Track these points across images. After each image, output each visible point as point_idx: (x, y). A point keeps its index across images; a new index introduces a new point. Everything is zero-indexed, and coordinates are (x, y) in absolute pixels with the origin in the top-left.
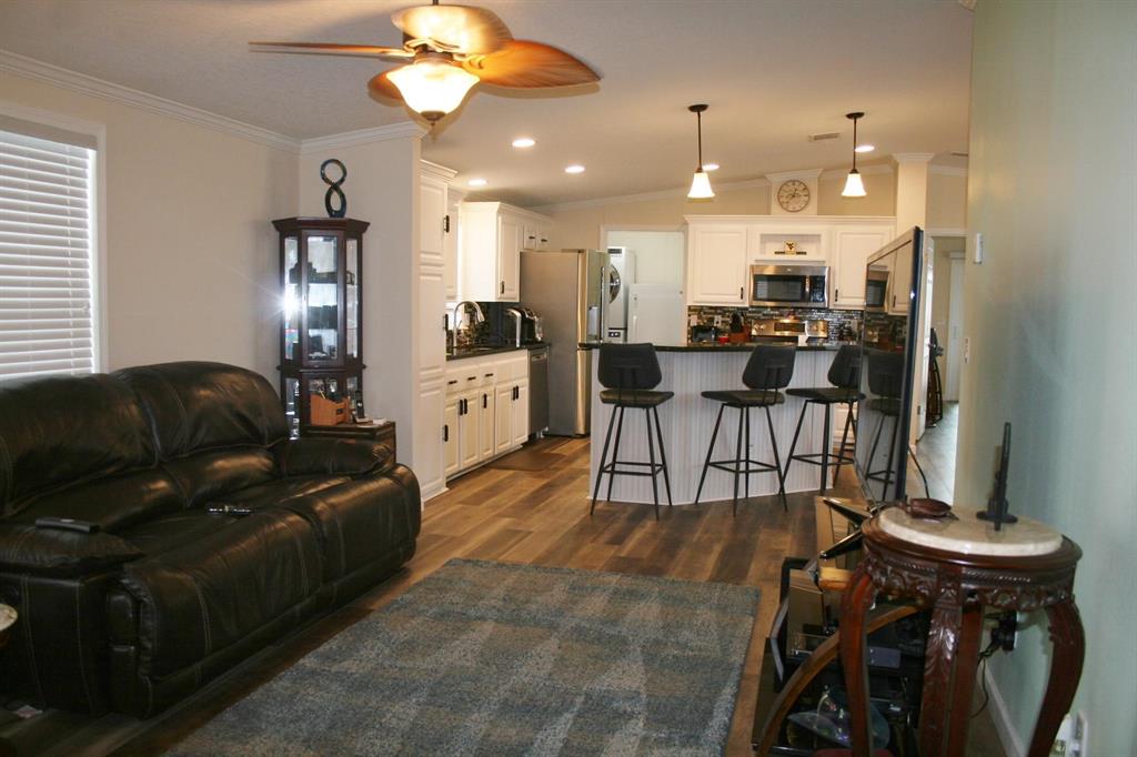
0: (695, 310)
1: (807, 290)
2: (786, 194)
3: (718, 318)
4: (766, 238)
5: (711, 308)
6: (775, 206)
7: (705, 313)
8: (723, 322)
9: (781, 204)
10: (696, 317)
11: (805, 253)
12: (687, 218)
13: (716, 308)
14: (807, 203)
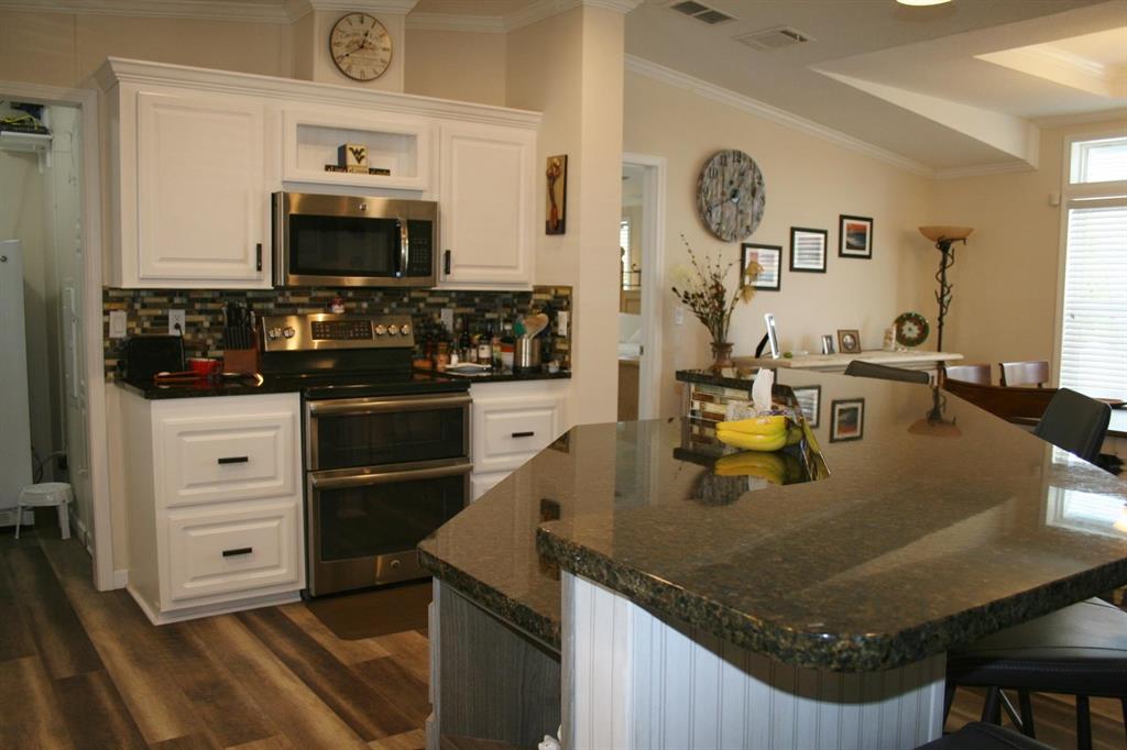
0: (120, 300)
1: (405, 251)
2: (346, 41)
3: (177, 317)
4: (309, 133)
5: (158, 292)
6: (321, 64)
7: (144, 306)
8: (188, 324)
9: (336, 62)
10: (123, 315)
11: (387, 172)
12: (120, 64)
13: (171, 293)
14: (387, 66)
